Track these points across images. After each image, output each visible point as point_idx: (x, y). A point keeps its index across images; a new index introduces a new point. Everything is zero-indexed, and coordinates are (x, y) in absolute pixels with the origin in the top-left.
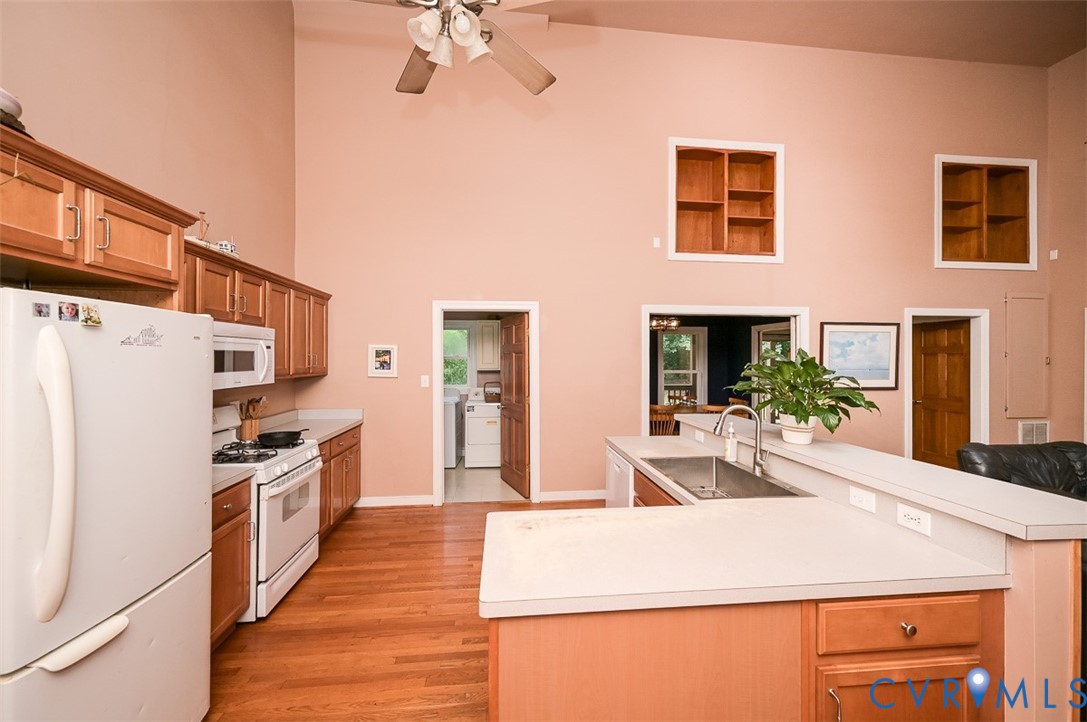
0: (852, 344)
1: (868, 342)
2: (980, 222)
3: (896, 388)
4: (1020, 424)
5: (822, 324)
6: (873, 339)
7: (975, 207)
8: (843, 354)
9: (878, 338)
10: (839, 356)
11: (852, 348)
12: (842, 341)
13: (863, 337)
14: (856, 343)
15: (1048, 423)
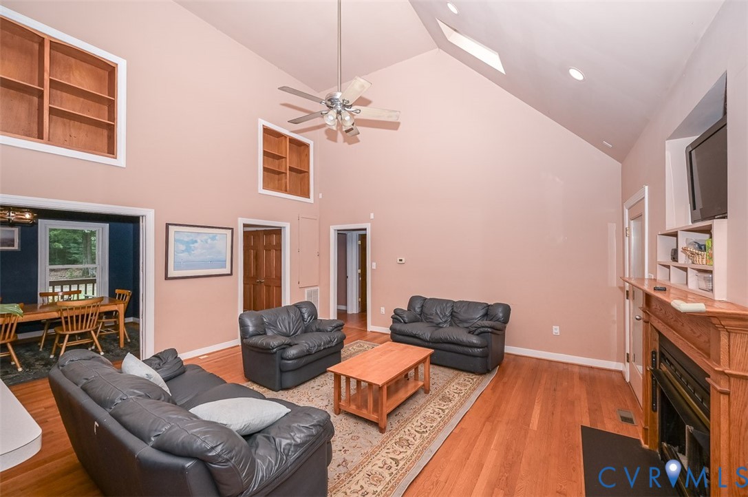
0: (196, 242)
1: (209, 241)
2: (286, 170)
3: (231, 274)
4: (306, 290)
5: (168, 225)
6: (213, 238)
7: (284, 159)
8: (188, 250)
9: (217, 238)
10: (183, 251)
11: (196, 245)
12: (186, 239)
13: (205, 237)
14: (199, 241)
15: (318, 288)
